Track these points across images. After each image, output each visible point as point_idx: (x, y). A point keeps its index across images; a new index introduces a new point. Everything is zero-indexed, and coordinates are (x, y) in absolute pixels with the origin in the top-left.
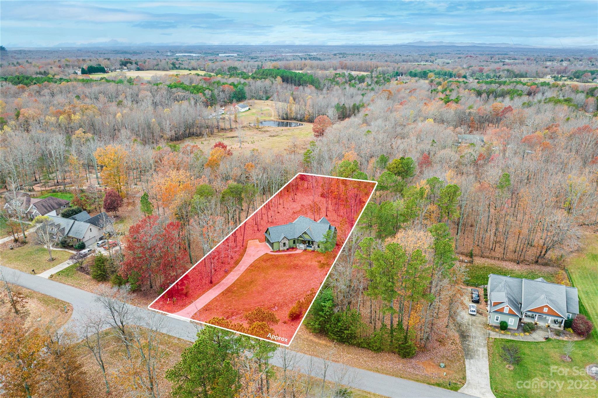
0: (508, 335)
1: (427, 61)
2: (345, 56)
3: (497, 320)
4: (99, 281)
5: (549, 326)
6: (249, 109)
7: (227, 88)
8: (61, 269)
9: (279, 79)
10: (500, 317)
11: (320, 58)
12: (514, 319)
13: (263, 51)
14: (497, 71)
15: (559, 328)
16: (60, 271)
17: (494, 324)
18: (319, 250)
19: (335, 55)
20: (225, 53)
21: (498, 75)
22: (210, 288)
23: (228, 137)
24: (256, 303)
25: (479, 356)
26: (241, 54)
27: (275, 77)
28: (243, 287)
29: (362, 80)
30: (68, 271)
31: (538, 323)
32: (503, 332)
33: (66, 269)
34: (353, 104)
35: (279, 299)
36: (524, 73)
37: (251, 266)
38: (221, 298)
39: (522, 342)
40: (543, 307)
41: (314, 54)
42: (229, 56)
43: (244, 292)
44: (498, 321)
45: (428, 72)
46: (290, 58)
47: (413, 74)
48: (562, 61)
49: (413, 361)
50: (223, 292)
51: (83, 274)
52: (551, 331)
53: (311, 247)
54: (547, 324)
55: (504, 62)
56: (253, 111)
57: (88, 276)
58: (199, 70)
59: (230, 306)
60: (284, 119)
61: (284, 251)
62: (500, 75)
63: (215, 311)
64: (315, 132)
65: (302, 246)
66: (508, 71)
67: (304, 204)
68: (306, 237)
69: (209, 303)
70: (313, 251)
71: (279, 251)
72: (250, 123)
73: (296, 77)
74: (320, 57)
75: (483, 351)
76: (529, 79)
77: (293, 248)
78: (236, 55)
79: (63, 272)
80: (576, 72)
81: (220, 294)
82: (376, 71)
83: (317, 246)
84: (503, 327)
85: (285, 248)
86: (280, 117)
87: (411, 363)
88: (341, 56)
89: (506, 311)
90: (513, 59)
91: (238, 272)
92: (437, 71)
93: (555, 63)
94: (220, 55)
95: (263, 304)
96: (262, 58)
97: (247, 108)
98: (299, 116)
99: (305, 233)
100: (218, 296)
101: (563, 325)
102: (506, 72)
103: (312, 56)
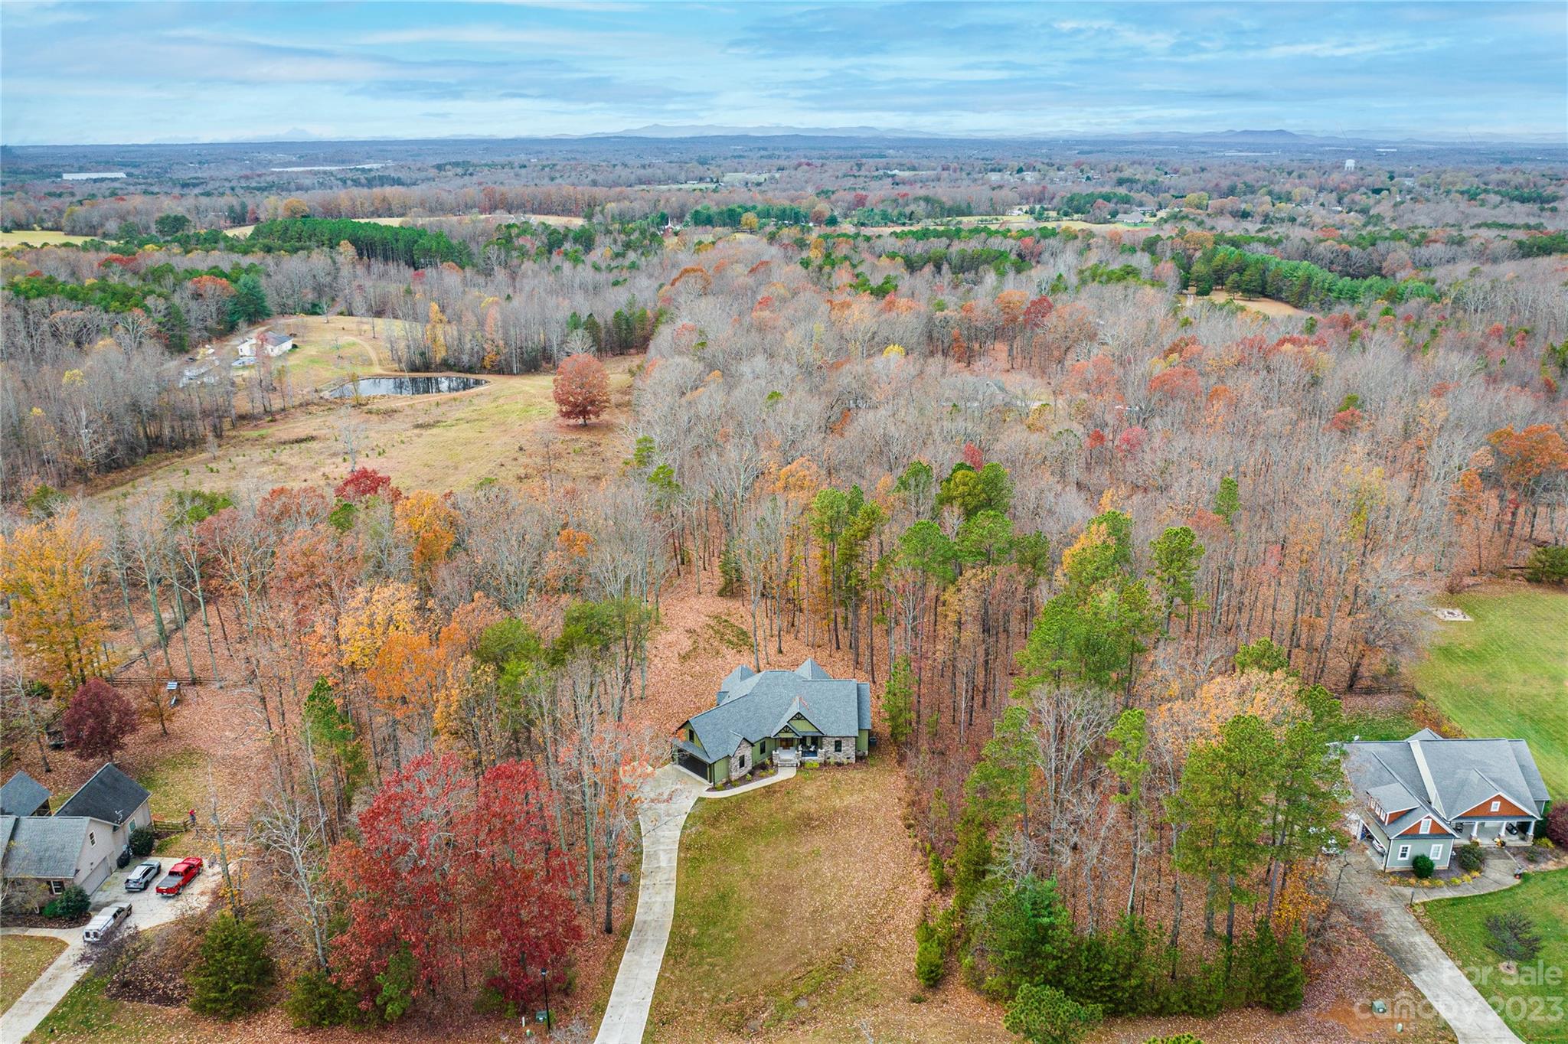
0: (1441, 887)
1: (701, 180)
2: (471, 170)
3: (1403, 855)
4: (229, 1018)
5: (1503, 844)
6: (295, 346)
7: (209, 285)
8: (44, 1011)
9: (347, 250)
10: (1409, 846)
11: (399, 179)
12: (1441, 846)
13: (207, 162)
14: (900, 201)
15: (1522, 843)
16: (48, 1019)
17: (1397, 868)
18: (841, 757)
19: (440, 167)
20: (81, 170)
21: (907, 210)
22: (619, 949)
23: (284, 443)
24: (786, 961)
25: (1425, 957)
26: (136, 171)
27: (333, 245)
28: (710, 921)
29: (586, 241)
30: (79, 1007)
31: (1478, 840)
32: (1426, 882)
33: (63, 1003)
34: (612, 314)
35: (838, 934)
36: (964, 206)
37: (684, 847)
38: (677, 972)
39: (1481, 896)
40: (1489, 803)
41: (375, 166)
42: (103, 180)
43: (728, 935)
44: (1407, 858)
45: (739, 210)
46: (307, 182)
47: (703, 218)
48: (1020, 171)
49: (1305, 1013)
50: (668, 953)
51: (146, 1005)
52: (1514, 855)
53: (815, 753)
54: (1498, 840)
55: (893, 176)
56: (311, 351)
57: (173, 1011)
58: (38, 228)
59: (720, 990)
60: (417, 370)
61: (743, 780)
62: (912, 212)
63: (689, 1018)
64: (561, 402)
65: (790, 756)
66: (927, 200)
67: (691, 625)
68: (801, 728)
69: (655, 997)
70: (825, 764)
71: (729, 784)
72: (316, 391)
73: (397, 240)
74: (400, 175)
75: (1422, 941)
76: (980, 218)
77: (763, 767)
78: (121, 175)
79: (63, 1017)
80: (1071, 199)
81: (665, 961)
82: (602, 212)
83: (832, 749)
84: (1421, 869)
85: (744, 771)
86: (403, 365)
87: (1305, 1020)
88: (460, 171)
89: (1425, 830)
90: (909, 169)
91: (660, 877)
92: (760, 207)
93: (1007, 176)
94: (66, 176)
95: (805, 958)
96: (218, 184)
97: (288, 345)
98: (465, 358)
99: (799, 717)
100: (663, 969)
101: (1531, 833)
102: (922, 203)
103: (373, 174)
